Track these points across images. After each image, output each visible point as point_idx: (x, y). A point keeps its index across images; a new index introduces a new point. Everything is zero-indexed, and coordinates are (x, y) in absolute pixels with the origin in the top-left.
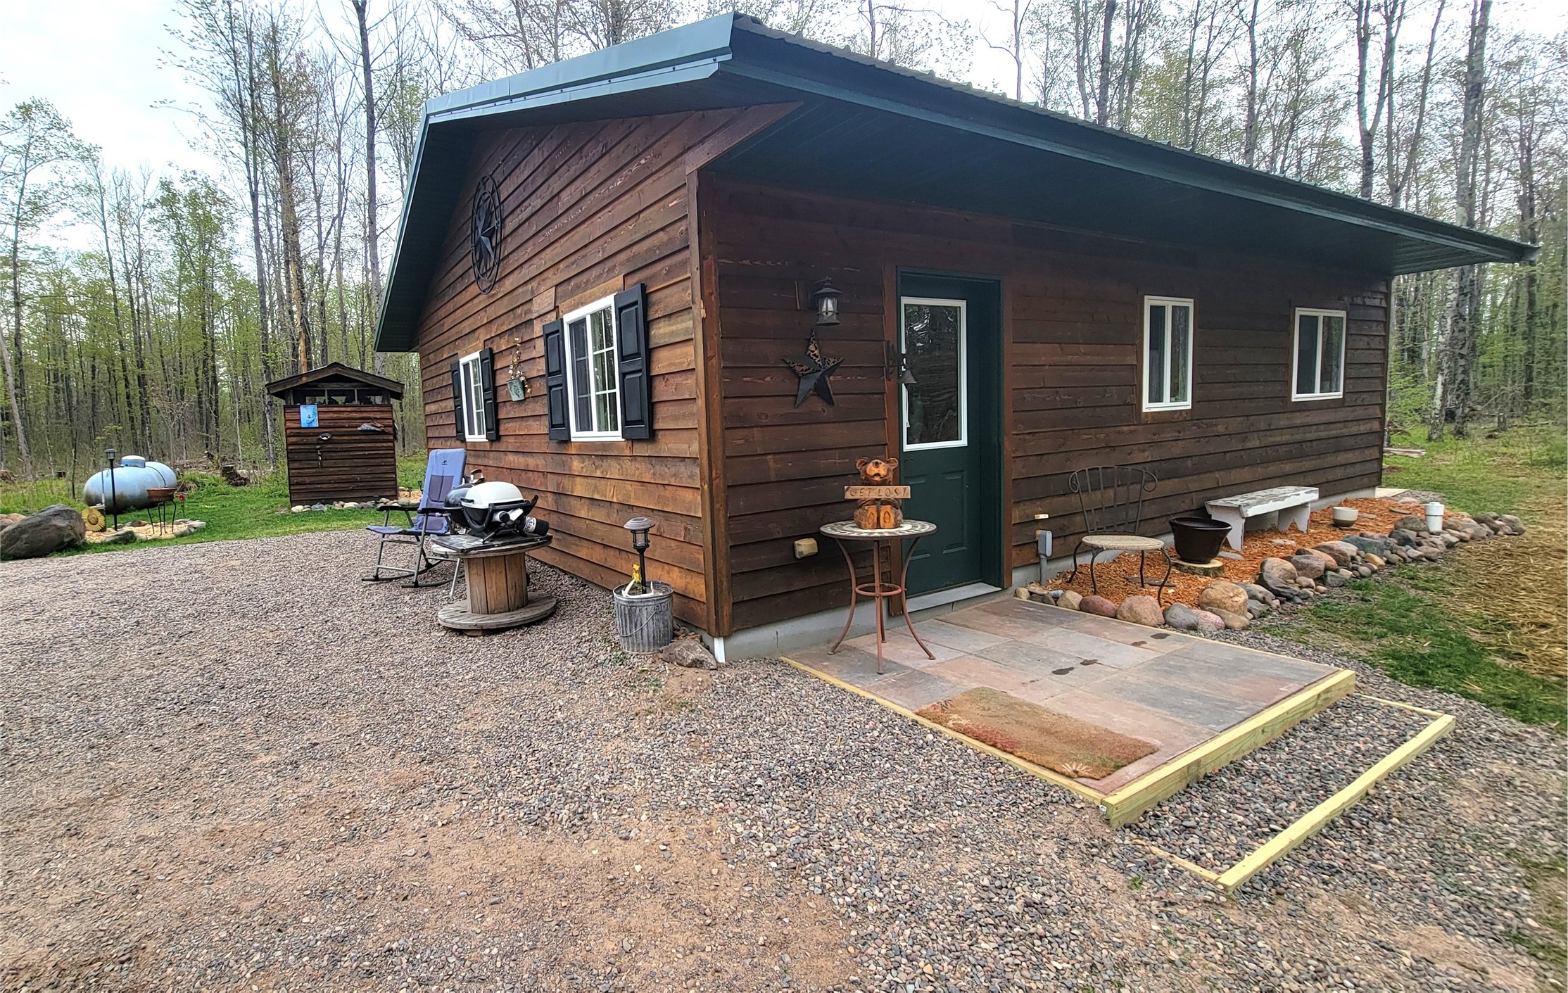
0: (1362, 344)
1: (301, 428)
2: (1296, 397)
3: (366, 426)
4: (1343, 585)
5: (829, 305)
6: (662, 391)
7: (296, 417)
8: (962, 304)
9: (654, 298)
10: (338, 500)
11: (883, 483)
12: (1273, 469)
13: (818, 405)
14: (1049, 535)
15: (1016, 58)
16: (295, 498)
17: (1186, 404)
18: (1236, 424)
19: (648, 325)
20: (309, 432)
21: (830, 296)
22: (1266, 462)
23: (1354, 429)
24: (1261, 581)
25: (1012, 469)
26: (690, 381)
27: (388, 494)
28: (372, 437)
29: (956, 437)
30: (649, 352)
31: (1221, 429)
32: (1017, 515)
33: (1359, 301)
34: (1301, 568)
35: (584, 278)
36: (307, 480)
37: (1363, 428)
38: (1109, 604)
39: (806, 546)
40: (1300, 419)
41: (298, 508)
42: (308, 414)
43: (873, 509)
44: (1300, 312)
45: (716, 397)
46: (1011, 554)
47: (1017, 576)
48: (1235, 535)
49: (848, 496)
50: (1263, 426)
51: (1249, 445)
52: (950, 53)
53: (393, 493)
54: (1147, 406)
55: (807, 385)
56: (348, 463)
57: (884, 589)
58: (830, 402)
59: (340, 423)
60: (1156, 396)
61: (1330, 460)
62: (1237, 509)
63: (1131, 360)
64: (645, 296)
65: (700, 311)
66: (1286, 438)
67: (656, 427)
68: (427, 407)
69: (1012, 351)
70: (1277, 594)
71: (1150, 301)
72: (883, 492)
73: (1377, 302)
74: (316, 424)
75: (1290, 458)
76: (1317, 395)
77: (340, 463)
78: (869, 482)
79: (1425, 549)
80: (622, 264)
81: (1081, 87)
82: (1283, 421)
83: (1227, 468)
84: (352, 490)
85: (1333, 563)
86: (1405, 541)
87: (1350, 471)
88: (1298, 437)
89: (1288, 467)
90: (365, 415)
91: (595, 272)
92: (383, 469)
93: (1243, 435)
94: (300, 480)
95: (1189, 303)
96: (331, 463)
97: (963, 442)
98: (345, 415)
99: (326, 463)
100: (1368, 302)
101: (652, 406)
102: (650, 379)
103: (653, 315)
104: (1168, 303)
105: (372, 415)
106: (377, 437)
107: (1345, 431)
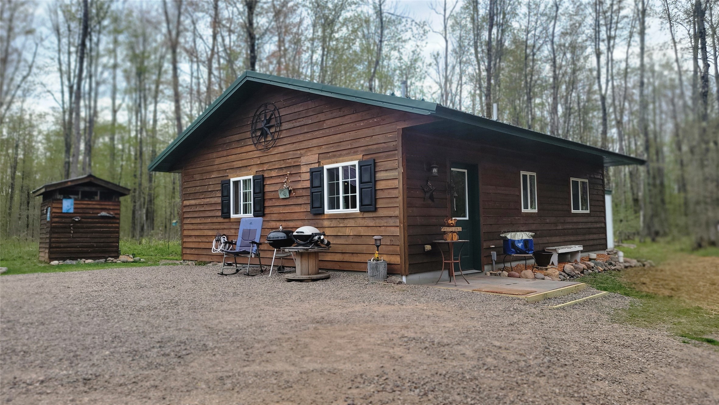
0: (595, 193)
1: (62, 213)
2: (573, 211)
3: (104, 213)
4: (590, 274)
5: (435, 170)
6: (380, 194)
7: (59, 206)
8: (466, 171)
9: (378, 164)
10: (81, 258)
11: (453, 226)
12: (567, 238)
13: (430, 202)
14: (495, 253)
15: (445, 38)
16: (53, 256)
17: (536, 211)
18: (553, 220)
19: (375, 172)
20: (68, 215)
21: (435, 167)
22: (565, 235)
23: (596, 225)
24: (564, 271)
25: (484, 229)
26: (396, 191)
27: (113, 255)
28: (106, 220)
29: (465, 217)
30: (375, 181)
31: (548, 221)
32: (485, 245)
33: (592, 176)
34: (576, 268)
35: (338, 153)
36: (62, 245)
37: (598, 225)
38: (517, 274)
39: (428, 247)
40: (575, 220)
41: (55, 262)
42: (68, 205)
43: (450, 234)
44: (572, 179)
45: (405, 197)
46: (484, 260)
47: (486, 267)
48: (554, 259)
49: (442, 230)
50: (562, 221)
51: (558, 228)
52: (417, 36)
53: (116, 255)
54: (523, 210)
55: (428, 195)
56: (89, 235)
57: (454, 260)
58: (433, 201)
59: (88, 211)
60: (526, 207)
61: (587, 237)
62: (555, 250)
63: (517, 193)
64: (375, 163)
65: (401, 170)
66: (571, 227)
67: (378, 206)
68: (185, 202)
69: (482, 188)
70: (568, 275)
71: (522, 173)
72: (453, 229)
73: (599, 177)
74: (72, 211)
75: (573, 234)
76: (580, 211)
77: (84, 235)
78: (449, 226)
79: (617, 267)
80: (362, 151)
81: (477, 56)
82: (569, 220)
83: (551, 236)
84: (89, 253)
85: (586, 267)
86: (611, 264)
87: (595, 242)
88: (575, 227)
89: (572, 238)
90: (103, 207)
91: (345, 152)
92: (111, 240)
93: (555, 224)
94: (58, 245)
95: (534, 174)
96: (79, 235)
97: (467, 218)
98: (91, 206)
99: (75, 235)
100: (596, 176)
101: (376, 199)
102: (376, 190)
103: (377, 169)
104: (528, 174)
105: (107, 207)
106: (109, 221)
107: (592, 226)
